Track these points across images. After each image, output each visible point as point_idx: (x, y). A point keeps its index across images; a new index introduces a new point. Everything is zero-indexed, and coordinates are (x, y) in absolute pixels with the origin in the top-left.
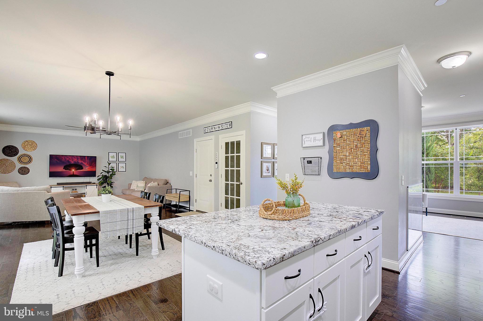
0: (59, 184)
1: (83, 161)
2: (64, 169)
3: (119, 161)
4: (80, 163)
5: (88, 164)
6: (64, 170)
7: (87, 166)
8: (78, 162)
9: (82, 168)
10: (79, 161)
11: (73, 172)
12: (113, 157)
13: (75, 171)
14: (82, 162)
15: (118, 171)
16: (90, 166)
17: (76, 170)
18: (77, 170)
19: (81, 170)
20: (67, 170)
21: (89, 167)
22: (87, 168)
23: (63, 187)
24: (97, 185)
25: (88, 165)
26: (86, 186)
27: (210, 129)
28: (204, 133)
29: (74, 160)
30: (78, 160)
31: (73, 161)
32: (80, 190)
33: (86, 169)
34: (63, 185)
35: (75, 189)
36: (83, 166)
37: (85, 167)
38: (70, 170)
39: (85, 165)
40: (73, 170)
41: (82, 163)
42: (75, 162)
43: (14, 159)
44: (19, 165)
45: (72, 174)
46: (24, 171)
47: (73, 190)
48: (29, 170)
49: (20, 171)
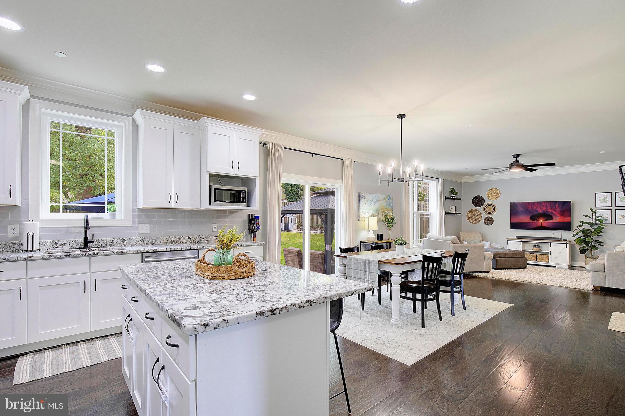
0: (518, 237)
1: (553, 211)
2: (530, 219)
4: (549, 212)
5: (559, 213)
6: (531, 221)
7: (558, 217)
9: (552, 219)
10: (548, 211)
11: (541, 223)
13: (543, 222)
14: (552, 211)
15: (615, 224)
16: (561, 216)
17: (544, 220)
18: (546, 221)
19: (551, 221)
20: (534, 220)
21: (559, 217)
22: (557, 218)
23: (521, 241)
24: (567, 244)
25: (559, 215)
26: (551, 243)
29: (542, 208)
30: (547, 209)
31: (541, 209)
32: (545, 248)
33: (557, 219)
35: (538, 246)
36: (553, 216)
37: (556, 217)
38: (538, 221)
39: (555, 215)
40: (541, 221)
41: (552, 213)
42: (544, 211)
43: (481, 209)
44: (485, 216)
45: (540, 226)
46: (489, 221)
47: (535, 246)
48: (493, 220)
49: (485, 221)
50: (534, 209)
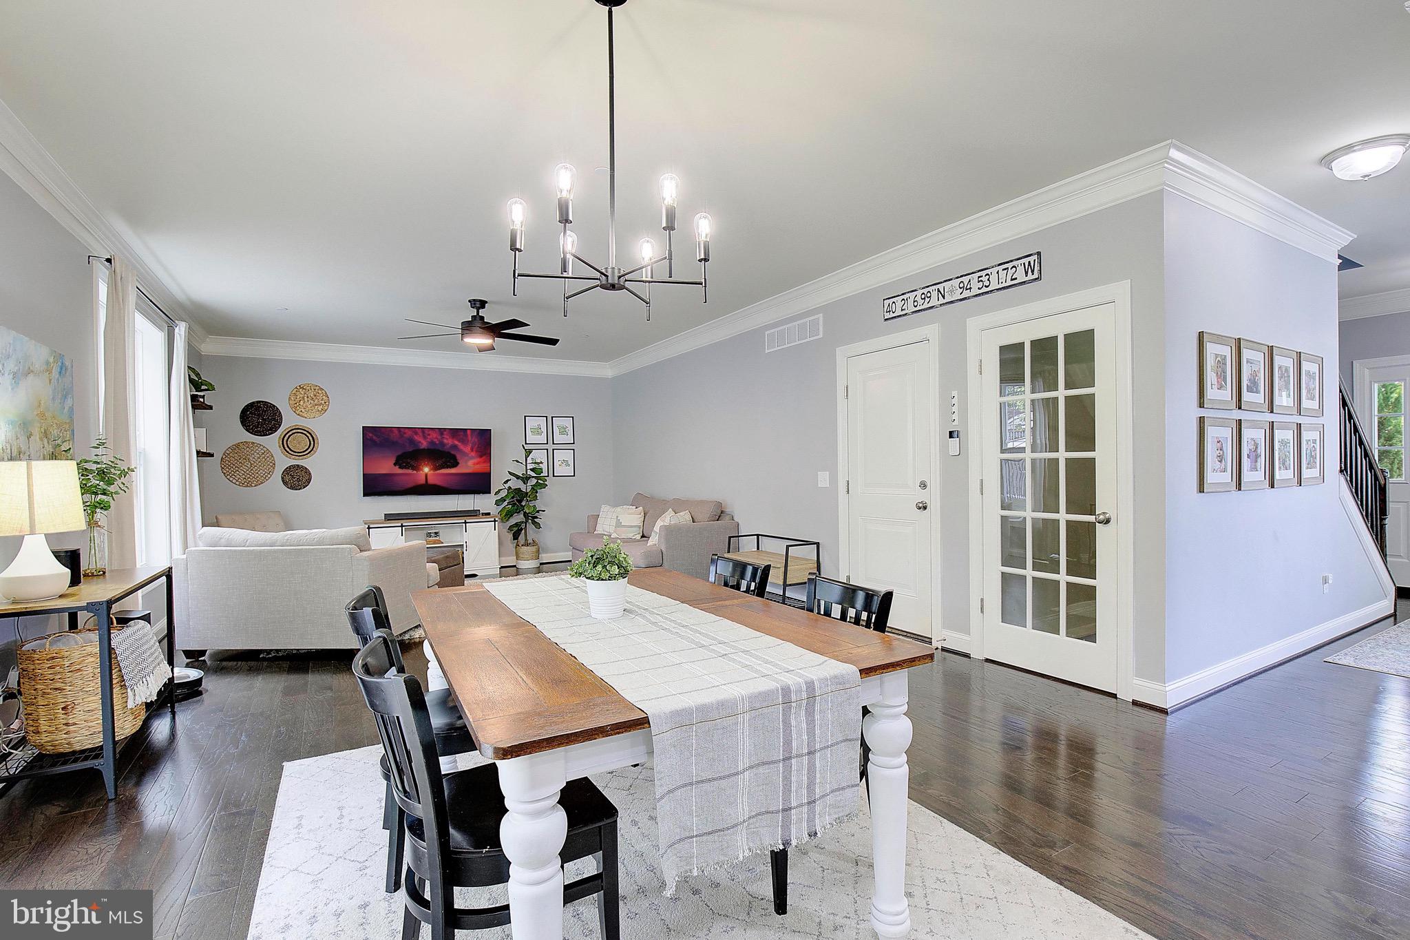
0: (389, 517)
1: (459, 441)
2: (396, 464)
3: (553, 444)
4: (448, 447)
5: (473, 450)
6: (398, 470)
7: (472, 458)
8: (443, 444)
9: (455, 464)
10: (445, 441)
11: (426, 475)
12: (537, 431)
13: (432, 472)
14: (457, 443)
15: (554, 476)
16: (476, 458)
17: (436, 468)
18: (439, 469)
19: (453, 471)
20: (405, 467)
21: (476, 460)
22: (470, 463)
23: (402, 526)
24: (495, 521)
25: (473, 454)
26: (466, 523)
27: (918, 298)
28: (886, 320)
29: (429, 435)
30: (443, 439)
31: (425, 437)
32: (451, 536)
33: (469, 465)
34: (402, 521)
35: (436, 533)
36: (458, 457)
37: (466, 458)
38: (416, 468)
39: (465, 454)
40: (426, 470)
41: (455, 447)
42: (432, 443)
43: (271, 442)
44: (284, 462)
45: (423, 484)
46: (297, 478)
47: (429, 535)
48: (310, 474)
49: (287, 478)
50: (405, 435)
